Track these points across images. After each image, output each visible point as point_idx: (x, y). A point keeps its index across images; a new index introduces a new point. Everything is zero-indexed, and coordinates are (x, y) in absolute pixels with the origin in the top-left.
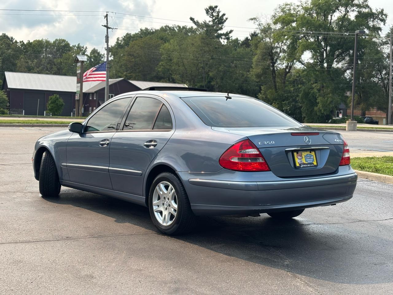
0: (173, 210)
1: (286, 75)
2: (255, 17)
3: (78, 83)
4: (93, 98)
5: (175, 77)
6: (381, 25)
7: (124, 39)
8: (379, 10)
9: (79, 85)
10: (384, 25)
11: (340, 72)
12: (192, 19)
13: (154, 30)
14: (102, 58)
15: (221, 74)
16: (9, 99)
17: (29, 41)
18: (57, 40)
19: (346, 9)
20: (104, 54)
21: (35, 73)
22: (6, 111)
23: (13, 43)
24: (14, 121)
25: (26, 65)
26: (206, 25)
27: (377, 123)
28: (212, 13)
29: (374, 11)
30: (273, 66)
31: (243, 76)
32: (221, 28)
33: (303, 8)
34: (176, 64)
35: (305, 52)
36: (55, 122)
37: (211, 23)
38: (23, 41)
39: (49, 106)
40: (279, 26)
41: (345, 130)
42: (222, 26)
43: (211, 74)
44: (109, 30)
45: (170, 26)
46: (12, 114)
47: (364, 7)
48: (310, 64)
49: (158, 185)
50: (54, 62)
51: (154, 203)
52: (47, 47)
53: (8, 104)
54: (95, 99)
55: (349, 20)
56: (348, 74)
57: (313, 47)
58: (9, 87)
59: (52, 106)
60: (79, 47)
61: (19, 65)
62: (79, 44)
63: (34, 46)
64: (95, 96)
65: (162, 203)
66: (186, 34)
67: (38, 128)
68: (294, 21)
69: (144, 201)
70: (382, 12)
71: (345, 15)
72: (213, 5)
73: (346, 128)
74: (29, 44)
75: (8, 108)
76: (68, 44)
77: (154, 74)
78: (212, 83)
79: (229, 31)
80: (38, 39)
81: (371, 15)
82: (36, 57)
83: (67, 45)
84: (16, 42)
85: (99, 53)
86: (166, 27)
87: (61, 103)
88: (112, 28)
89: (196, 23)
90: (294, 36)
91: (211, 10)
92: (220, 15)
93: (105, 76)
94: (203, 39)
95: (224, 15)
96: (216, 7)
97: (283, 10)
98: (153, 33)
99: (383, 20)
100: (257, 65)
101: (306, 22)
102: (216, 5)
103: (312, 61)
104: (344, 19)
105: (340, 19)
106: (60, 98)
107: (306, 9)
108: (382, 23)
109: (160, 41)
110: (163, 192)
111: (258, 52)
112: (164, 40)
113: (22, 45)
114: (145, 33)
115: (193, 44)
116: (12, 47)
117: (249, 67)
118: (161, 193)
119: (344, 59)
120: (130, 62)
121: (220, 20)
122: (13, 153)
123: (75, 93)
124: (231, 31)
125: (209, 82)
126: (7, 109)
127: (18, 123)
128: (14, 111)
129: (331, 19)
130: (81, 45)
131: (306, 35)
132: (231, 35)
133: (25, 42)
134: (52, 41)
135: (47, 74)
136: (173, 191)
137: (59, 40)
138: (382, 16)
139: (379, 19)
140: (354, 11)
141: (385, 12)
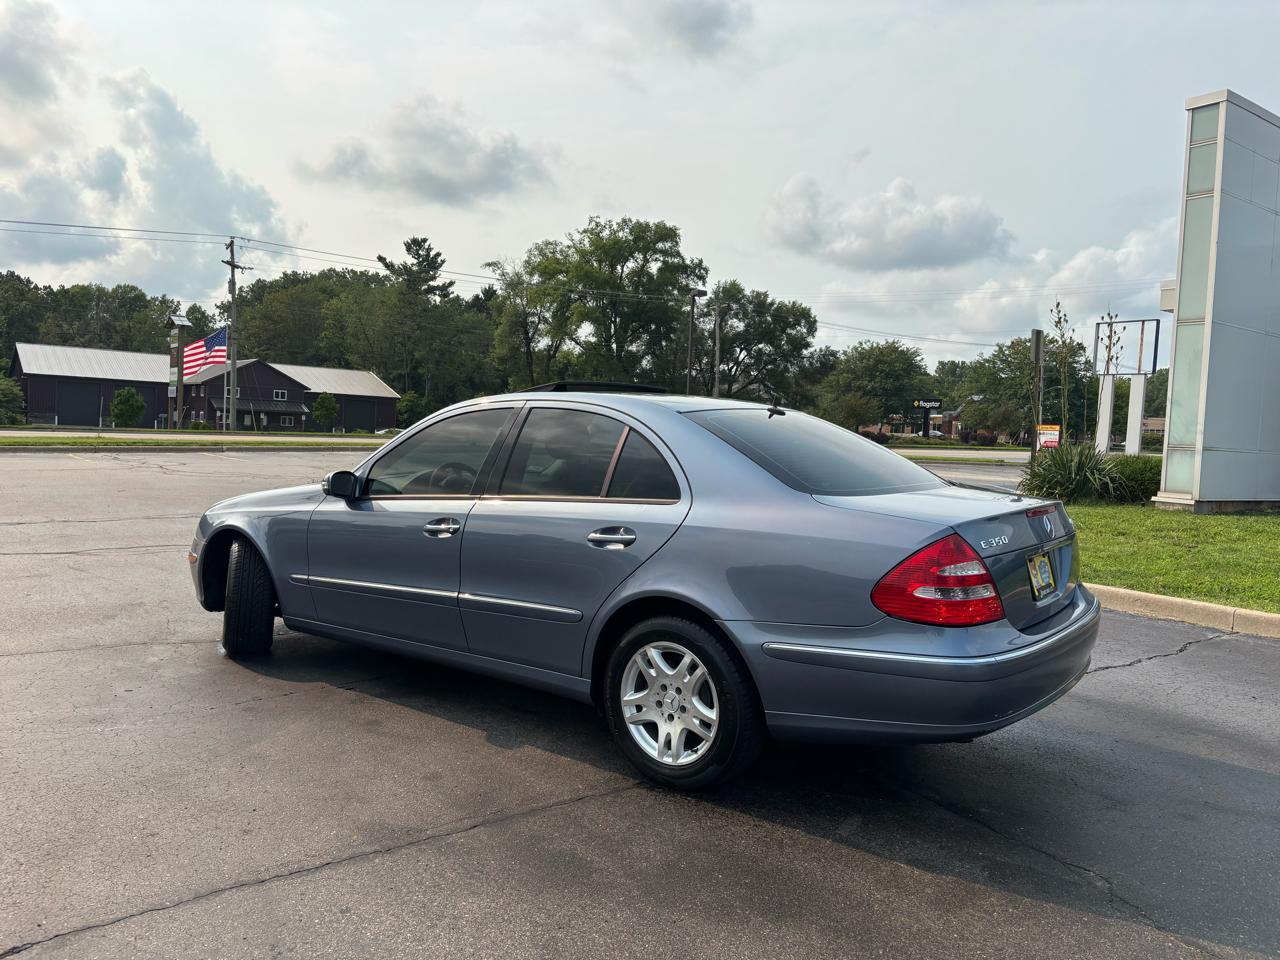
0: (697, 722)
1: (549, 360)
2: (495, 260)
3: (171, 366)
4: (198, 393)
5: (350, 358)
6: (699, 285)
7: (252, 290)
8: (696, 261)
9: (176, 370)
10: (704, 285)
11: (636, 358)
12: (381, 259)
13: (309, 276)
14: (211, 322)
15: (436, 355)
16: (26, 395)
17: (63, 287)
18: (119, 287)
19: (645, 257)
20: (214, 315)
21: (77, 346)
22: (19, 417)
23: (30, 290)
24: (52, 441)
25: (58, 330)
26: (406, 269)
28: (417, 251)
29: (688, 262)
30: (528, 345)
31: (474, 360)
32: (434, 278)
33: (578, 251)
34: (352, 335)
35: (583, 325)
36: (143, 443)
37: (415, 268)
38: (50, 286)
39: (114, 409)
40: (536, 279)
42: (435, 273)
43: (417, 355)
44: (236, 270)
45: (339, 269)
46: (31, 423)
47: (672, 255)
48: (591, 343)
49: (641, 650)
50: (115, 328)
51: (625, 699)
52: (99, 299)
53: (24, 404)
54: (202, 395)
55: (649, 274)
56: (646, 363)
57: (594, 316)
58: (25, 371)
59: (121, 410)
60: (164, 301)
61: (42, 330)
62: (164, 296)
63: (73, 296)
64: (202, 391)
65: (654, 699)
66: (367, 284)
67: (109, 454)
68: (562, 272)
69: (587, 689)
70: (700, 264)
71: (643, 266)
72: (420, 237)
74: (63, 291)
75: (25, 412)
76: (143, 295)
77: (311, 352)
78: (420, 371)
79: (448, 282)
80: (80, 284)
81: (684, 268)
82: (79, 317)
83: (141, 297)
84: (36, 287)
85: (203, 313)
86: (330, 270)
87: (139, 404)
88: (242, 266)
89: (389, 266)
90: (563, 296)
91: (415, 245)
92: (432, 254)
93: (224, 354)
94: (402, 293)
95: (438, 254)
96: (425, 240)
97: (541, 252)
98: (307, 280)
99: (702, 278)
100: (501, 341)
101: (583, 274)
102: (423, 237)
103: (593, 339)
104: (641, 271)
105: (634, 273)
106: (137, 394)
107: (582, 253)
108: (700, 283)
109: (322, 296)
110: (659, 671)
111: (504, 320)
112: (331, 294)
113: (48, 294)
114: (292, 280)
115: (383, 302)
116: (29, 296)
117: (486, 346)
118: (653, 672)
119: (639, 338)
120: (266, 330)
121: (431, 264)
122: (84, 518)
123: (167, 385)
124: (451, 284)
125: (415, 368)
126: (22, 413)
127: (64, 444)
128: (36, 417)
129: (622, 271)
130: (169, 297)
131: (582, 297)
132: (451, 289)
133: (55, 288)
134: (109, 287)
135: (101, 348)
136: (699, 672)
137: (125, 286)
139: (696, 275)
140: (656, 260)
141: (704, 264)
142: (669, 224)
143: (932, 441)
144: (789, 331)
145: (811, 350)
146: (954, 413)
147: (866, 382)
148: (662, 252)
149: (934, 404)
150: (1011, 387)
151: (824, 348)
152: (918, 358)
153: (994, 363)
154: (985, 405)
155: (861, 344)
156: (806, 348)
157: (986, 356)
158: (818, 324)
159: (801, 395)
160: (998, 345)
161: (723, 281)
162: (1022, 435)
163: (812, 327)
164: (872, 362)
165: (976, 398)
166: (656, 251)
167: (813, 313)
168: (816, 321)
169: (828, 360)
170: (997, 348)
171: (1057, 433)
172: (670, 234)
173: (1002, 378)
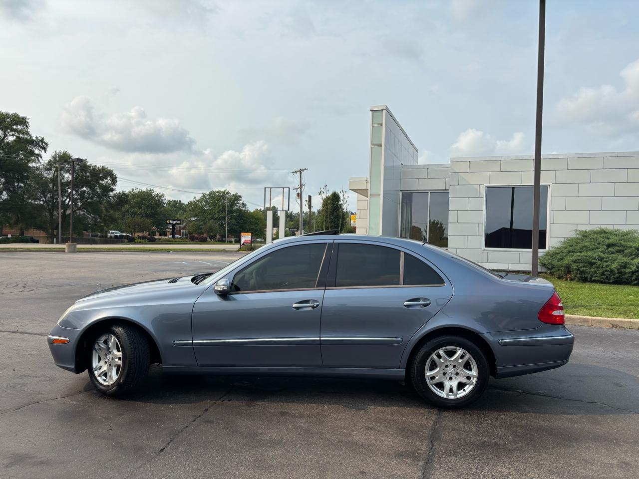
0: (464, 378)
6: (42, 153)
8: (40, 138)
10: (45, 152)
19: (5, 133)
27: (37, 242)
29: (34, 138)
41: (65, 251)
47: (23, 133)
51: (426, 375)
65: (441, 372)
69: (403, 374)
70: (42, 140)
73: (66, 250)
81: (31, 141)
99: (44, 149)
108: (43, 151)
110: (444, 360)
118: (441, 361)
136: (466, 357)
138: (42, 144)
139: (40, 146)
140: (13, 135)
141: (45, 140)
142: (22, 115)
143: (177, 240)
144: (100, 182)
145: (115, 192)
146: (182, 226)
147: (137, 210)
148: (17, 131)
149: (177, 222)
150: (210, 214)
151: (121, 192)
152: (163, 199)
153: (201, 202)
154: (198, 223)
155: (133, 190)
156: (112, 191)
157: (198, 198)
158: (117, 179)
159: (109, 217)
160: (203, 193)
161: (58, 151)
162: (218, 237)
163: (114, 180)
164: (139, 199)
165: (193, 219)
166: (12, 130)
167: (115, 173)
168: (116, 178)
169: (123, 198)
170: (202, 195)
171: (250, 236)
172: (23, 121)
173: (205, 209)
